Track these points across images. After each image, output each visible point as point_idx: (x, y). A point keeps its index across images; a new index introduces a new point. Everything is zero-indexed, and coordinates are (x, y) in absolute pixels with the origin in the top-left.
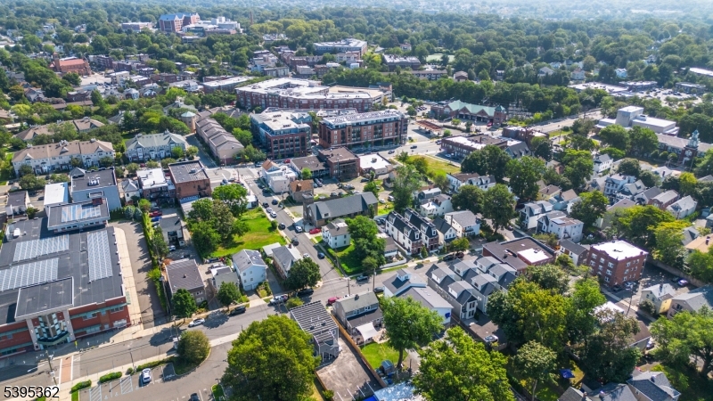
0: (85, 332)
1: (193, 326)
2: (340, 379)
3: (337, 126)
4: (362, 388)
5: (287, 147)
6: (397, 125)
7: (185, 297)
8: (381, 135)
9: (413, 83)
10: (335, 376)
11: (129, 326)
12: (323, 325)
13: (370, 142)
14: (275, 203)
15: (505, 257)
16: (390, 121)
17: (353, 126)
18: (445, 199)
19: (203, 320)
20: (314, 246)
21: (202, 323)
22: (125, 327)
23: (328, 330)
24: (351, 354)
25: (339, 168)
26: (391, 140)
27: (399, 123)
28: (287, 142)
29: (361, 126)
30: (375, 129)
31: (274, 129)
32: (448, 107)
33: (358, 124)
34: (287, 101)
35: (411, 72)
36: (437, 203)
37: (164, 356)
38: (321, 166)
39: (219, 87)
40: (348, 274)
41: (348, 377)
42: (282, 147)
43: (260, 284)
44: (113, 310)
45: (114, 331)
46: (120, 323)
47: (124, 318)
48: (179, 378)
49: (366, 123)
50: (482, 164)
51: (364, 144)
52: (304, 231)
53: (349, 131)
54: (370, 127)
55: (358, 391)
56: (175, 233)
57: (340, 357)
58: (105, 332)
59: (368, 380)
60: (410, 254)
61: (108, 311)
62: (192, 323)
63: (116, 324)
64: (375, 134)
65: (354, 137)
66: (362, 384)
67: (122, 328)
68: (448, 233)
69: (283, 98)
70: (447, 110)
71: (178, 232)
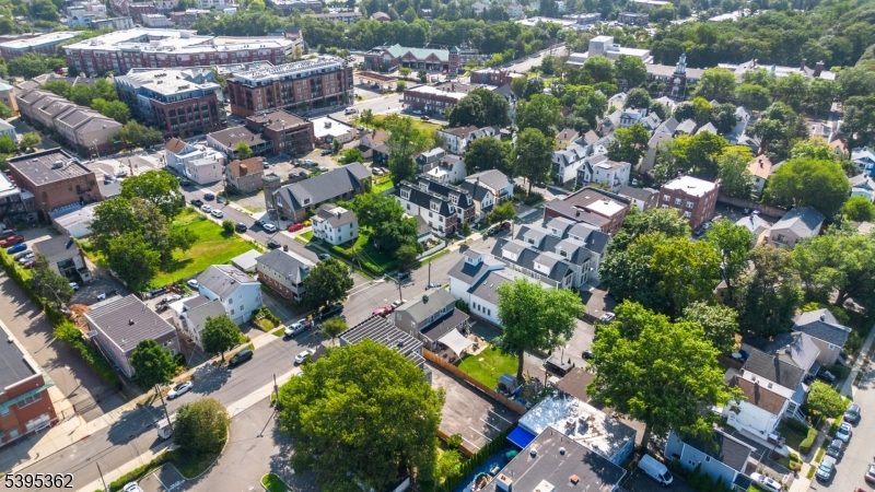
1: (176, 397)
2: (452, 416)
3: (259, 83)
4: (490, 420)
5: (191, 119)
6: (339, 77)
7: (156, 352)
8: (321, 92)
9: (326, 27)
11: (54, 424)
13: (308, 104)
14: (209, 198)
15: (578, 215)
16: (330, 72)
17: (281, 81)
18: (455, 160)
19: (190, 384)
20: (306, 247)
21: (190, 389)
22: (49, 428)
24: (447, 378)
25: (287, 139)
26: (334, 99)
27: (343, 74)
28: (189, 111)
29: (292, 80)
30: (312, 83)
31: (166, 94)
32: (387, 53)
33: (287, 78)
34: (156, 60)
35: (314, 15)
36: (445, 166)
37: (148, 457)
38: (258, 140)
39: (30, 49)
40: (380, 275)
41: (461, 411)
42: (183, 120)
43: (254, 313)
44: (22, 403)
45: (30, 438)
46: (38, 421)
47: (44, 412)
48: (195, 482)
49: (299, 75)
50: (477, 113)
51: (300, 106)
52: (278, 230)
53: (278, 89)
54: (304, 82)
55: (487, 426)
56: (70, 263)
58: (14, 443)
59: (491, 407)
60: (444, 235)
61: (14, 407)
62: (172, 393)
63: (31, 425)
64: (313, 91)
65: (284, 98)
66: (486, 416)
67: (44, 430)
68: (485, 200)
69: (149, 55)
70: (387, 58)
71: (77, 260)
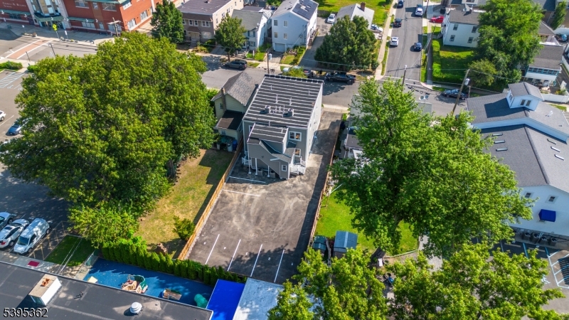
0: (80, 24)
2: (248, 215)
4: (264, 256)
10: (247, 208)
12: (288, 115)
20: (420, 35)
23: (285, 126)
40: (435, 80)
41: (263, 221)
43: (296, 47)
45: (107, 34)
52: (425, 16)
57: (287, 183)
59: (291, 248)
61: (99, 4)
66: (272, 248)
